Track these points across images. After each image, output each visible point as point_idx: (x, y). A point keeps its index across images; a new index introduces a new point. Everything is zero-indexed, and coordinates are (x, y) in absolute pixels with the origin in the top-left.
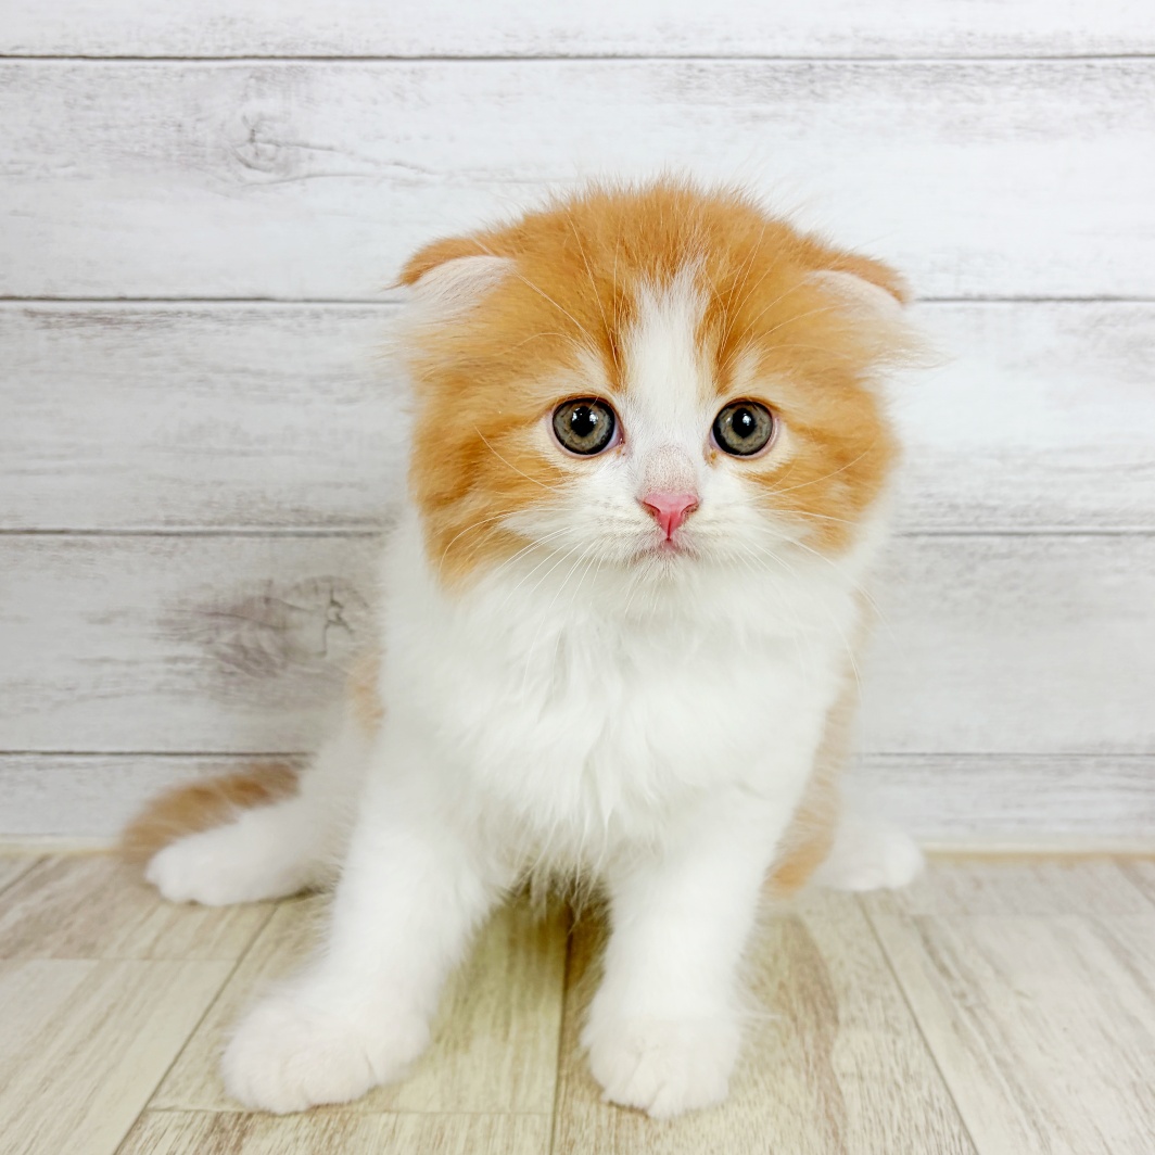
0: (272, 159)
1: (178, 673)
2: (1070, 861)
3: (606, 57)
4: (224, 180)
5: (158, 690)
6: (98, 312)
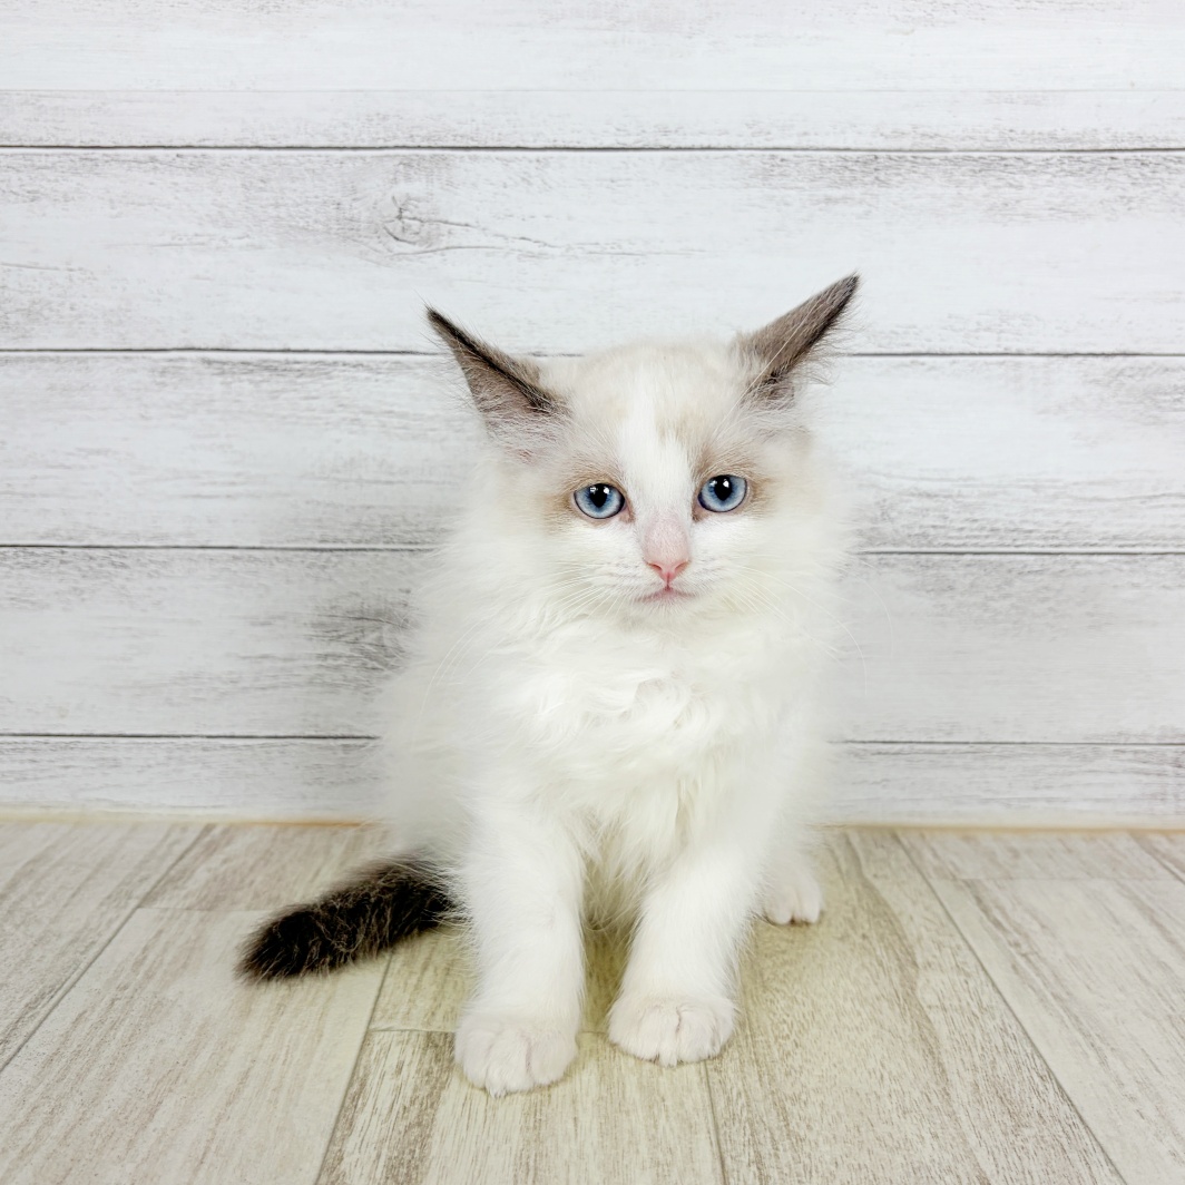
0: (417, 233)
1: (327, 668)
2: (1092, 834)
3: (705, 149)
4: (376, 250)
5: (311, 682)
6: (265, 361)
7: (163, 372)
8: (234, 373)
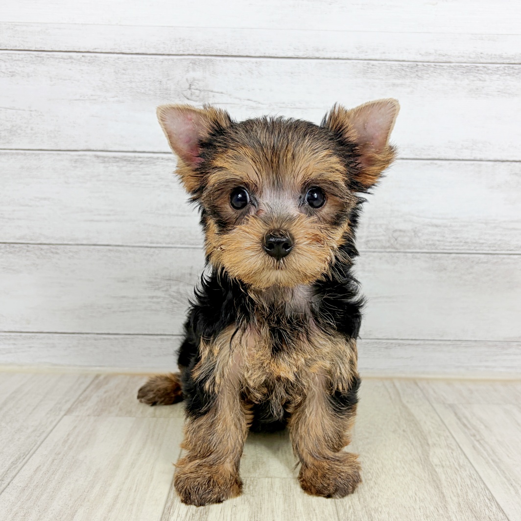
0: (198, 96)
1: (154, 303)
3: (335, 59)
5: (146, 309)
6: (125, 157)
7: (76, 161)
8: (109, 162)
